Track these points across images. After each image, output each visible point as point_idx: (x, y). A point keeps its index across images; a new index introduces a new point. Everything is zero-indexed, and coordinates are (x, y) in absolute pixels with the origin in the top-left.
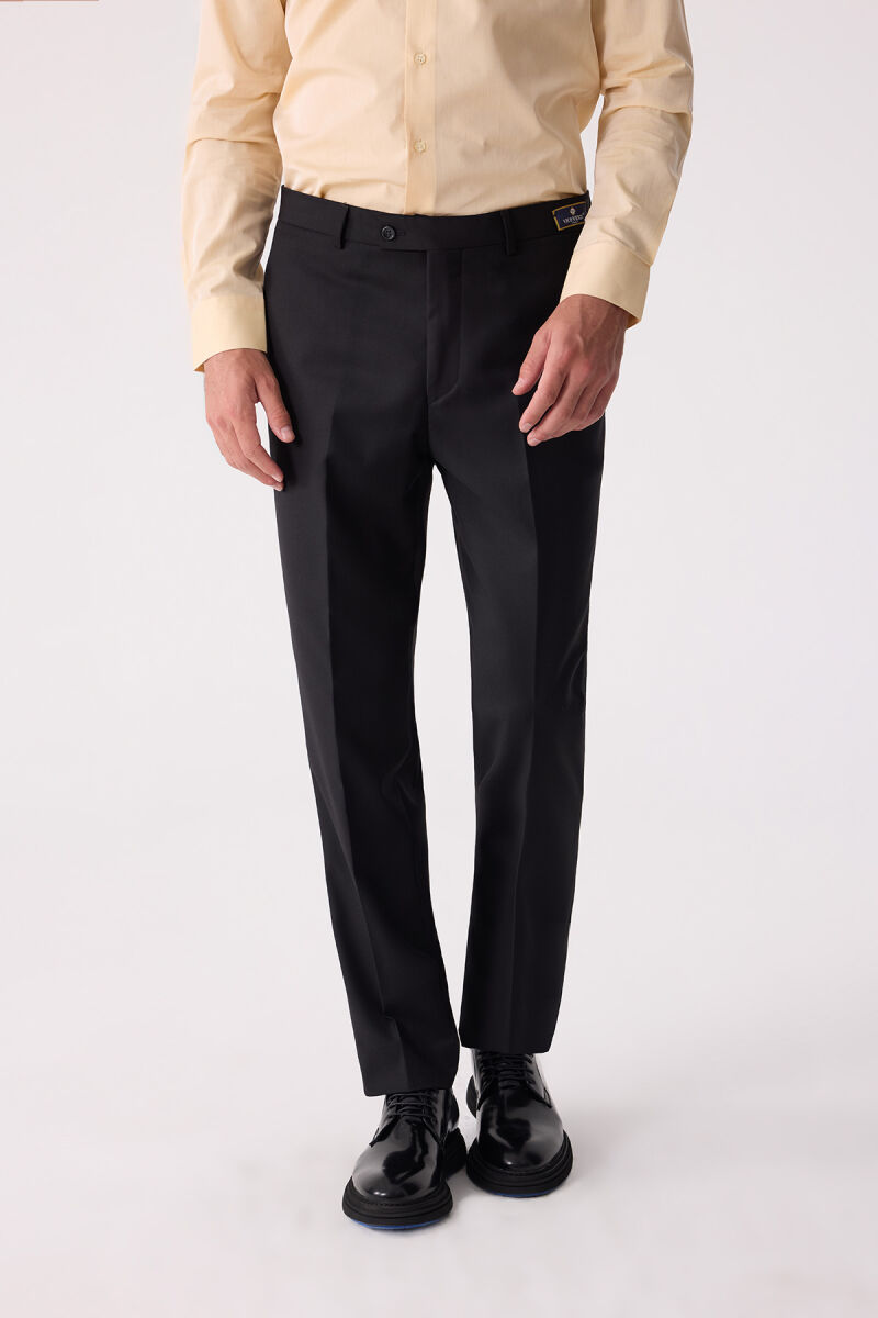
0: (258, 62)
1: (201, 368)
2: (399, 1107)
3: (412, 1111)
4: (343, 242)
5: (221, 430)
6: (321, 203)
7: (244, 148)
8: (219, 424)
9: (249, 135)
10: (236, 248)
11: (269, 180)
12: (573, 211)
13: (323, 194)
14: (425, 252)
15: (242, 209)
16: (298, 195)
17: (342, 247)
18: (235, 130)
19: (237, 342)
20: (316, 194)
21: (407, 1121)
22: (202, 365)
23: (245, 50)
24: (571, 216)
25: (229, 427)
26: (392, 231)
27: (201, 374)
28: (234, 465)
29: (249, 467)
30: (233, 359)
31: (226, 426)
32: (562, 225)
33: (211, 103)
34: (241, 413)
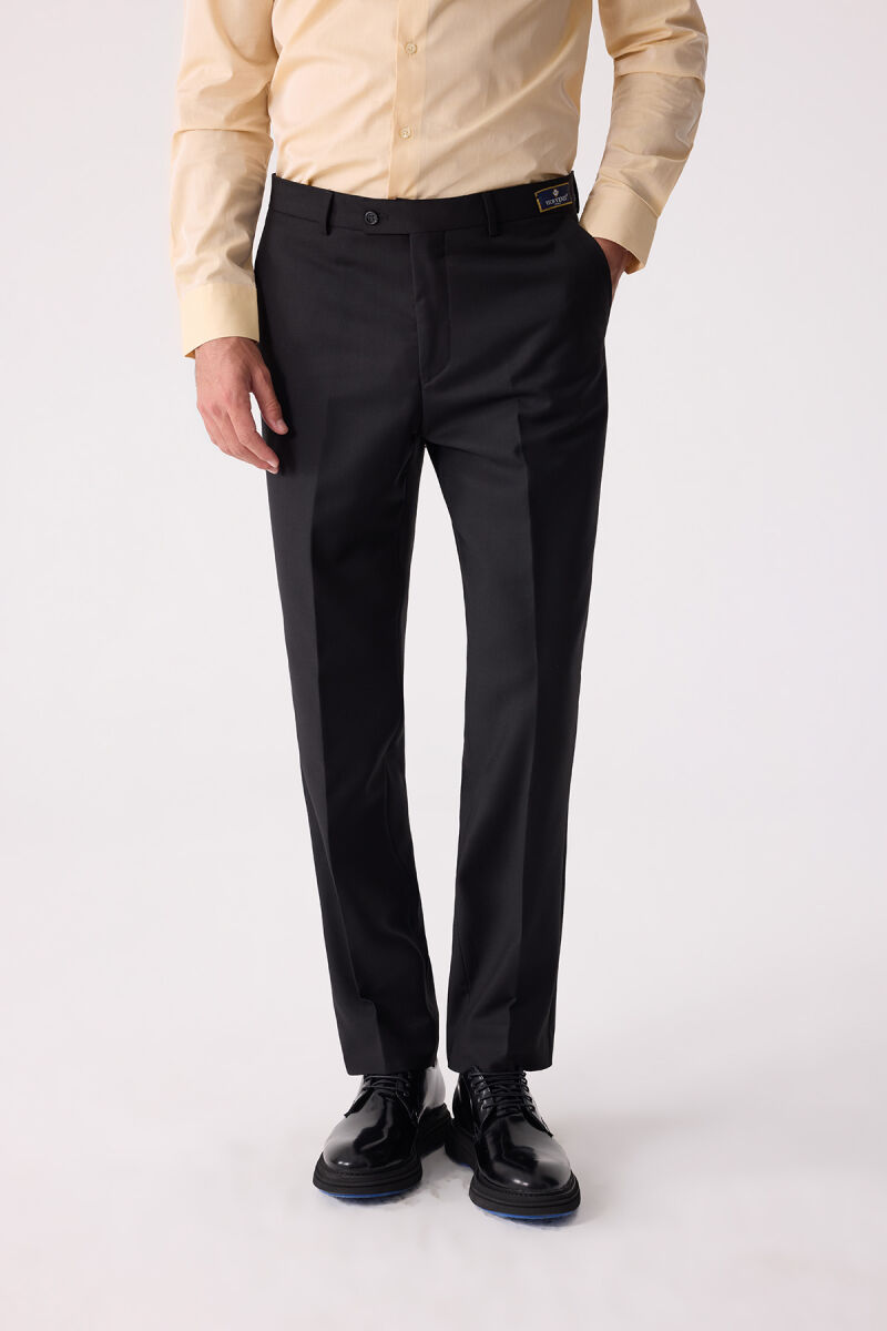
0: (250, 51)
1: (192, 354)
2: (374, 1080)
3: (386, 1084)
4: (329, 228)
5: (215, 418)
6: (308, 191)
7: (236, 136)
8: (211, 412)
9: (242, 125)
10: (229, 236)
11: (259, 169)
12: (556, 193)
13: (310, 182)
14: (408, 235)
15: (234, 197)
16: (288, 183)
17: (329, 233)
18: (229, 119)
19: (231, 330)
20: (305, 182)
21: (380, 1094)
22: (194, 352)
23: (236, 39)
24: (554, 197)
25: (223, 415)
26: (375, 217)
27: (192, 361)
28: (229, 452)
29: (245, 454)
30: (227, 347)
31: (220, 412)
32: (544, 206)
33: (204, 93)
34: (238, 400)
